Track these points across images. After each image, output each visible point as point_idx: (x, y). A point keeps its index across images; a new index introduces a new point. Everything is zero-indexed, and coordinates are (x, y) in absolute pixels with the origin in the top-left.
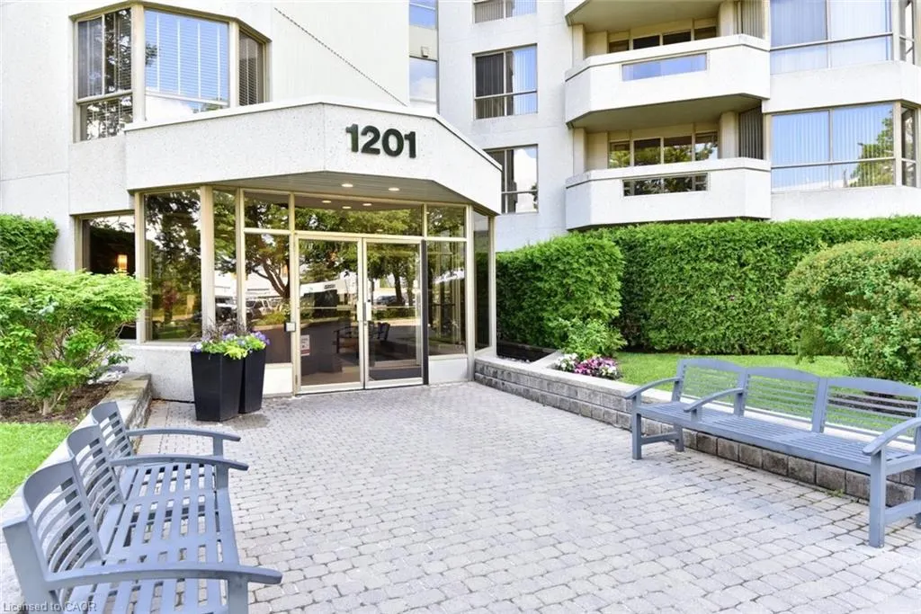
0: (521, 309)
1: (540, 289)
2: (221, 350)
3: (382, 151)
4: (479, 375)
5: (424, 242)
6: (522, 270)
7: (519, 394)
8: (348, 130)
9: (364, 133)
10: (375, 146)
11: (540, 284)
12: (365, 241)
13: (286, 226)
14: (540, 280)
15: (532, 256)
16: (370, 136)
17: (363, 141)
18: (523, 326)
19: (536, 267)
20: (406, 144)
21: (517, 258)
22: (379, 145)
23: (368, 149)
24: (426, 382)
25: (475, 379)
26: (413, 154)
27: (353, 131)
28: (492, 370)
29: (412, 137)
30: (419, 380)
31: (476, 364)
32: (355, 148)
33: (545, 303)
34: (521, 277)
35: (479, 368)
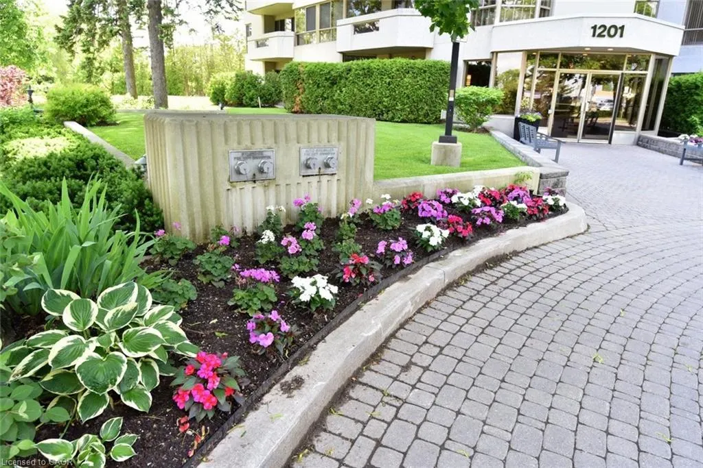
0: (684, 111)
1: (696, 100)
2: (526, 118)
3: (607, 36)
4: (641, 143)
5: (622, 74)
6: (688, 88)
7: (656, 150)
8: (592, 28)
9: (600, 28)
10: (603, 34)
11: (695, 97)
12: (591, 74)
13: (555, 67)
14: (698, 95)
15: (696, 80)
16: (602, 29)
17: (598, 31)
18: (683, 122)
19: (697, 87)
20: (619, 31)
21: (688, 81)
22: (605, 33)
23: (600, 35)
24: (610, 143)
25: (638, 145)
26: (621, 36)
27: (594, 28)
28: (646, 140)
29: (622, 28)
30: (607, 142)
31: (639, 137)
32: (594, 35)
33: (697, 108)
34: (688, 92)
35: (640, 139)
